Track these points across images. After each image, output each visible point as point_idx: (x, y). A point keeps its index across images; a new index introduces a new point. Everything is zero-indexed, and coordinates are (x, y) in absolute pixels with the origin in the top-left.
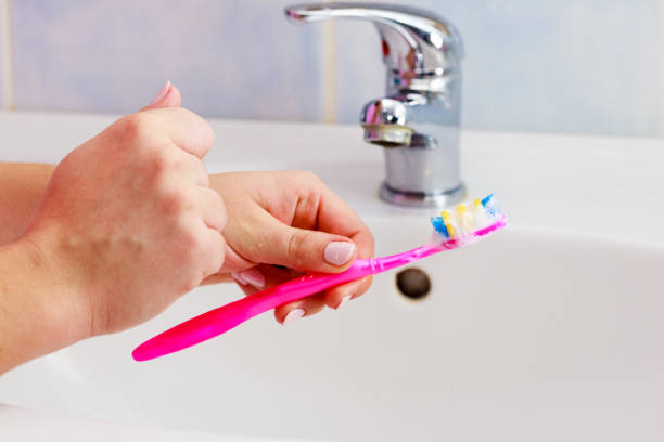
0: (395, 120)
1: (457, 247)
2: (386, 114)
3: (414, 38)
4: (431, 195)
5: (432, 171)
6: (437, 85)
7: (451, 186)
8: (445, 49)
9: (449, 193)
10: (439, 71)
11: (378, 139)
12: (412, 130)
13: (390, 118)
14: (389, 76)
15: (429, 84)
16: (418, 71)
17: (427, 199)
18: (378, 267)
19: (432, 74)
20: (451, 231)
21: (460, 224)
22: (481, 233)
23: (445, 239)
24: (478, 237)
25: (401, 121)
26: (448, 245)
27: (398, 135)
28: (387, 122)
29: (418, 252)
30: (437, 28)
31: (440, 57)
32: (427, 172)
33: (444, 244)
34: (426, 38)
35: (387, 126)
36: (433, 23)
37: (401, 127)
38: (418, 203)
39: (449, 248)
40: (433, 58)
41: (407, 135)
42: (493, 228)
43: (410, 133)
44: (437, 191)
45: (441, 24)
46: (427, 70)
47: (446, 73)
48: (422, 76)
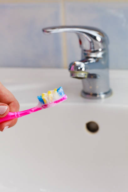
0: (81, 69)
1: (48, 107)
2: (78, 67)
3: (90, 38)
4: (99, 94)
5: (99, 86)
6: (99, 55)
7: (106, 91)
8: (102, 41)
9: (106, 93)
10: (100, 50)
11: (75, 76)
12: (88, 73)
13: (79, 68)
14: (82, 52)
15: (97, 55)
16: (92, 50)
17: (98, 96)
18: (17, 115)
19: (97, 51)
20: (45, 101)
21: (48, 98)
22: (57, 102)
23: (43, 105)
24: (55, 103)
25: (83, 70)
26: (44, 107)
27: (82, 75)
28: (78, 70)
29: (33, 110)
30: (99, 34)
31: (100, 44)
32: (97, 87)
33: (43, 106)
34: (95, 38)
35: (78, 72)
36: (98, 32)
37: (83, 72)
38: (94, 97)
39: (45, 108)
40: (98, 45)
41: (85, 74)
42: (61, 100)
43: (87, 74)
44: (102, 93)
45: (101, 33)
46: (96, 49)
47: (103, 50)
48: (94, 52)
